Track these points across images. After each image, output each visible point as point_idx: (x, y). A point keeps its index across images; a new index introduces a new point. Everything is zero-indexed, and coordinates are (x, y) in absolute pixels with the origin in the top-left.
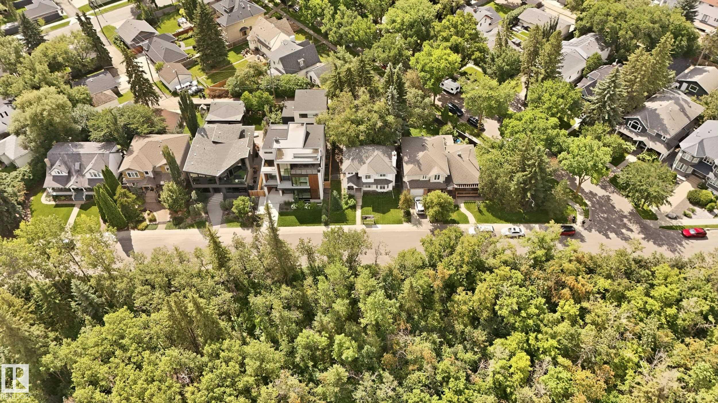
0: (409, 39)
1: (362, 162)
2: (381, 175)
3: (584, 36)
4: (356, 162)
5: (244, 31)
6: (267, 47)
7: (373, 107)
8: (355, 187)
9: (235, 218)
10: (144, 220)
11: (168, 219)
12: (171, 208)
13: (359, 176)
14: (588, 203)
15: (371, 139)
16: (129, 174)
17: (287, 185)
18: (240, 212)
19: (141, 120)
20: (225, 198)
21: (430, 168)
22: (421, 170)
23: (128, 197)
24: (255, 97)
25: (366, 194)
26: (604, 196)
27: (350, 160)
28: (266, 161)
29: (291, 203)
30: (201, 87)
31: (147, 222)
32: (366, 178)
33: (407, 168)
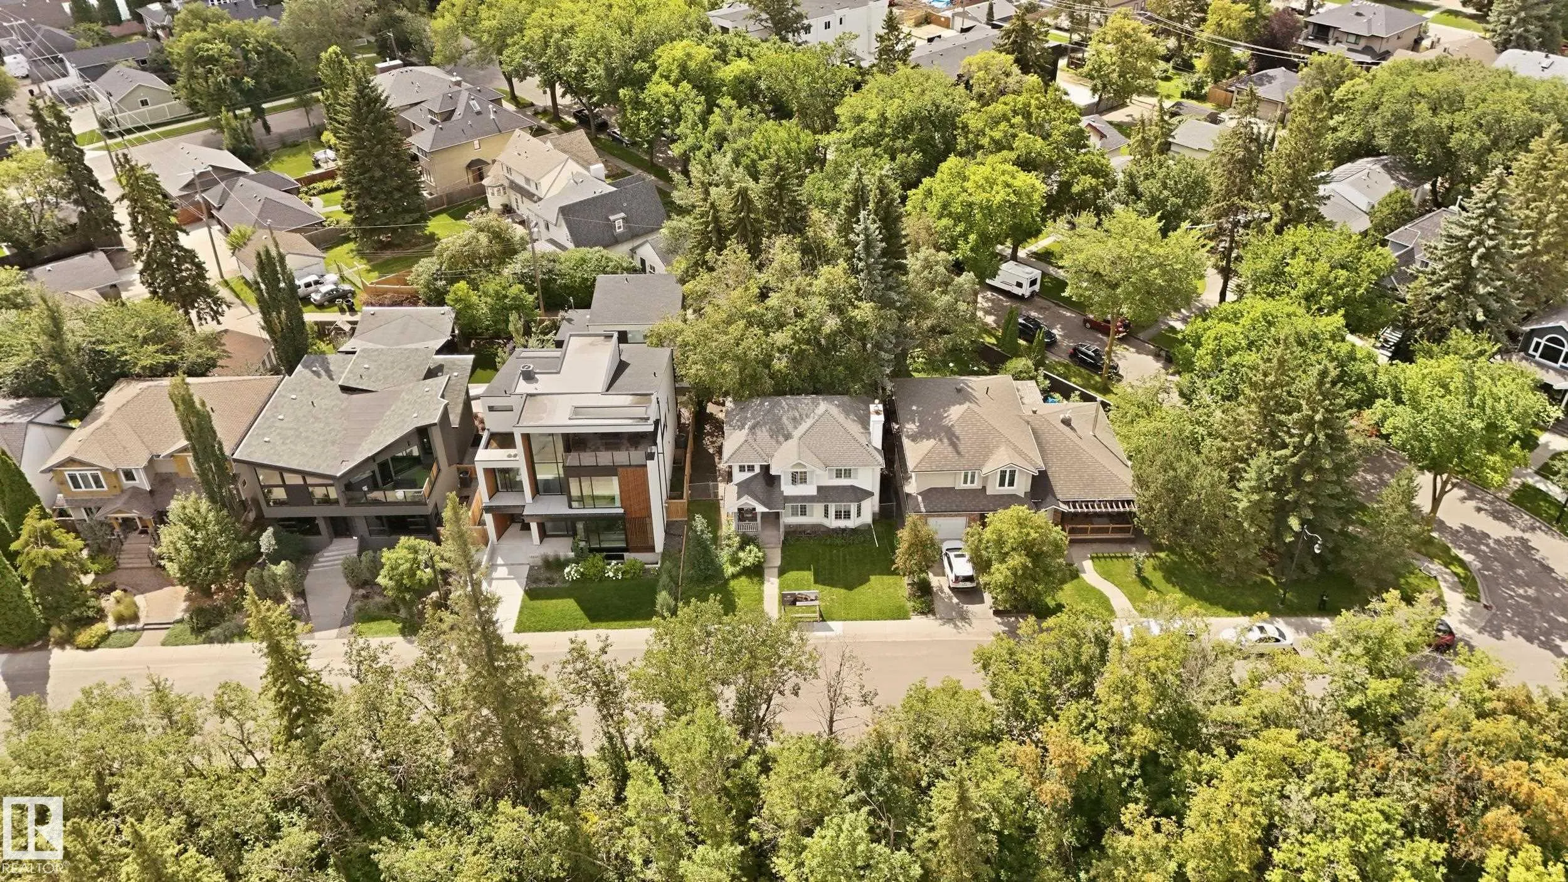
0: (901, 157)
1: (781, 434)
2: (839, 474)
3: (1348, 166)
4: (763, 434)
5: (477, 168)
6: (530, 196)
7: (810, 285)
8: (761, 509)
9: (387, 608)
10: (101, 615)
11: (179, 616)
12: (187, 577)
13: (773, 472)
14: (1468, 558)
15: (806, 372)
16: (73, 478)
17: (556, 506)
18: (400, 587)
19: (141, 333)
20: (363, 548)
21: (986, 452)
22: (958, 453)
23: (54, 544)
24: (486, 294)
25: (794, 536)
26: (1508, 538)
27: (746, 431)
28: (493, 436)
29: (567, 562)
30: (346, 287)
31: (110, 624)
32: (794, 481)
33: (914, 452)
